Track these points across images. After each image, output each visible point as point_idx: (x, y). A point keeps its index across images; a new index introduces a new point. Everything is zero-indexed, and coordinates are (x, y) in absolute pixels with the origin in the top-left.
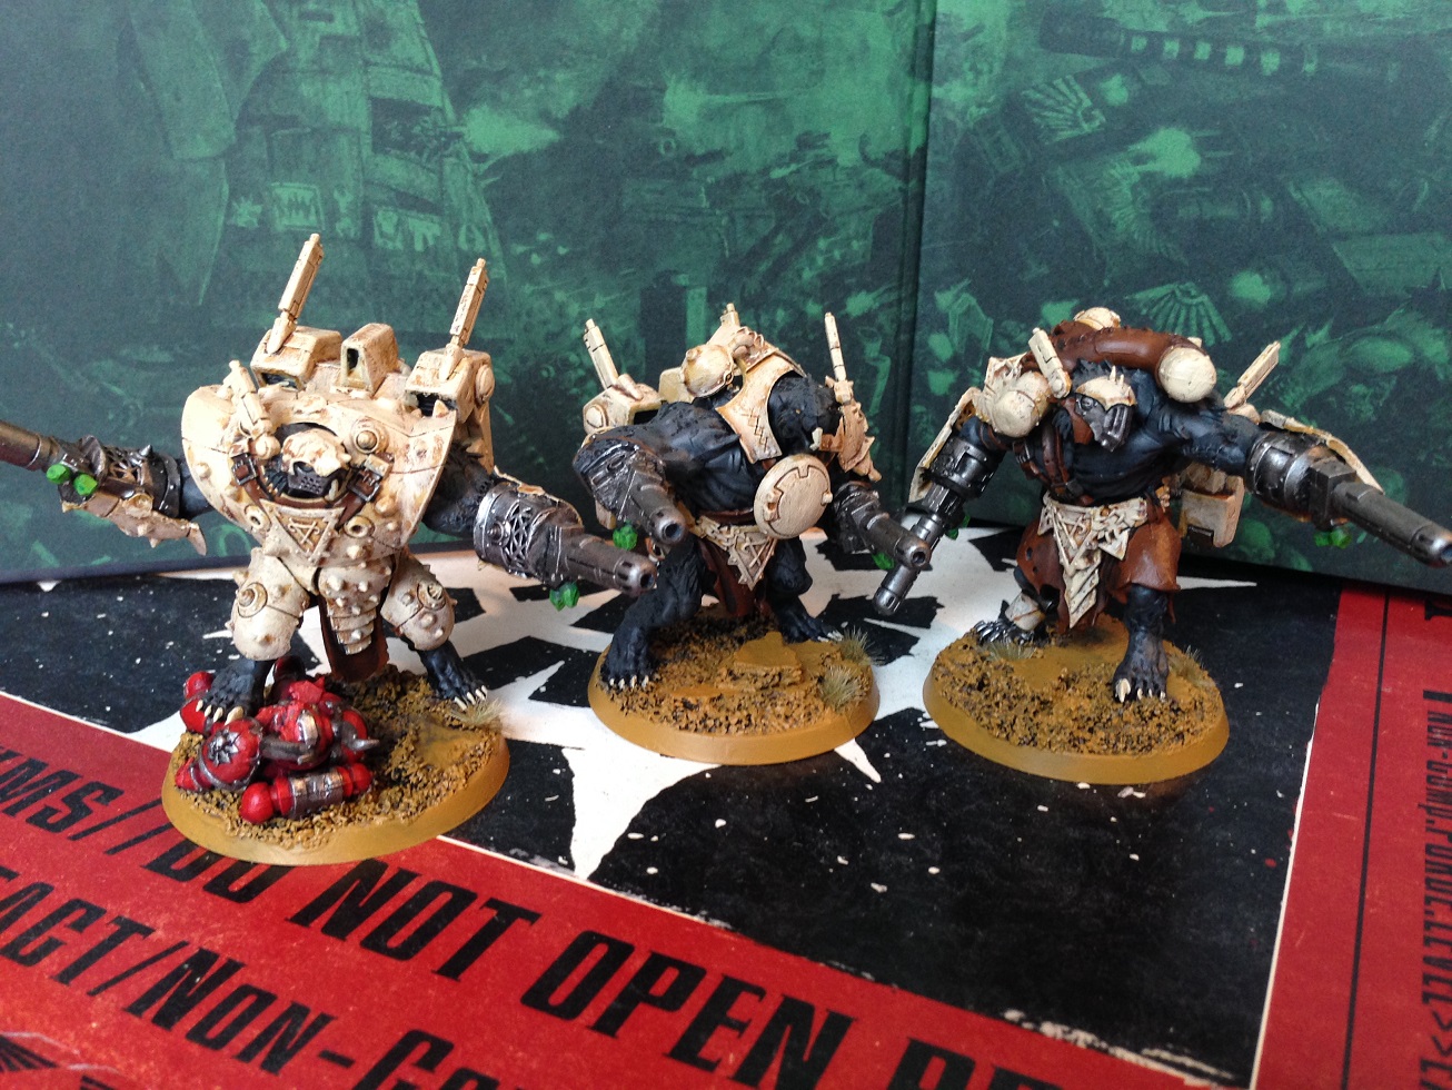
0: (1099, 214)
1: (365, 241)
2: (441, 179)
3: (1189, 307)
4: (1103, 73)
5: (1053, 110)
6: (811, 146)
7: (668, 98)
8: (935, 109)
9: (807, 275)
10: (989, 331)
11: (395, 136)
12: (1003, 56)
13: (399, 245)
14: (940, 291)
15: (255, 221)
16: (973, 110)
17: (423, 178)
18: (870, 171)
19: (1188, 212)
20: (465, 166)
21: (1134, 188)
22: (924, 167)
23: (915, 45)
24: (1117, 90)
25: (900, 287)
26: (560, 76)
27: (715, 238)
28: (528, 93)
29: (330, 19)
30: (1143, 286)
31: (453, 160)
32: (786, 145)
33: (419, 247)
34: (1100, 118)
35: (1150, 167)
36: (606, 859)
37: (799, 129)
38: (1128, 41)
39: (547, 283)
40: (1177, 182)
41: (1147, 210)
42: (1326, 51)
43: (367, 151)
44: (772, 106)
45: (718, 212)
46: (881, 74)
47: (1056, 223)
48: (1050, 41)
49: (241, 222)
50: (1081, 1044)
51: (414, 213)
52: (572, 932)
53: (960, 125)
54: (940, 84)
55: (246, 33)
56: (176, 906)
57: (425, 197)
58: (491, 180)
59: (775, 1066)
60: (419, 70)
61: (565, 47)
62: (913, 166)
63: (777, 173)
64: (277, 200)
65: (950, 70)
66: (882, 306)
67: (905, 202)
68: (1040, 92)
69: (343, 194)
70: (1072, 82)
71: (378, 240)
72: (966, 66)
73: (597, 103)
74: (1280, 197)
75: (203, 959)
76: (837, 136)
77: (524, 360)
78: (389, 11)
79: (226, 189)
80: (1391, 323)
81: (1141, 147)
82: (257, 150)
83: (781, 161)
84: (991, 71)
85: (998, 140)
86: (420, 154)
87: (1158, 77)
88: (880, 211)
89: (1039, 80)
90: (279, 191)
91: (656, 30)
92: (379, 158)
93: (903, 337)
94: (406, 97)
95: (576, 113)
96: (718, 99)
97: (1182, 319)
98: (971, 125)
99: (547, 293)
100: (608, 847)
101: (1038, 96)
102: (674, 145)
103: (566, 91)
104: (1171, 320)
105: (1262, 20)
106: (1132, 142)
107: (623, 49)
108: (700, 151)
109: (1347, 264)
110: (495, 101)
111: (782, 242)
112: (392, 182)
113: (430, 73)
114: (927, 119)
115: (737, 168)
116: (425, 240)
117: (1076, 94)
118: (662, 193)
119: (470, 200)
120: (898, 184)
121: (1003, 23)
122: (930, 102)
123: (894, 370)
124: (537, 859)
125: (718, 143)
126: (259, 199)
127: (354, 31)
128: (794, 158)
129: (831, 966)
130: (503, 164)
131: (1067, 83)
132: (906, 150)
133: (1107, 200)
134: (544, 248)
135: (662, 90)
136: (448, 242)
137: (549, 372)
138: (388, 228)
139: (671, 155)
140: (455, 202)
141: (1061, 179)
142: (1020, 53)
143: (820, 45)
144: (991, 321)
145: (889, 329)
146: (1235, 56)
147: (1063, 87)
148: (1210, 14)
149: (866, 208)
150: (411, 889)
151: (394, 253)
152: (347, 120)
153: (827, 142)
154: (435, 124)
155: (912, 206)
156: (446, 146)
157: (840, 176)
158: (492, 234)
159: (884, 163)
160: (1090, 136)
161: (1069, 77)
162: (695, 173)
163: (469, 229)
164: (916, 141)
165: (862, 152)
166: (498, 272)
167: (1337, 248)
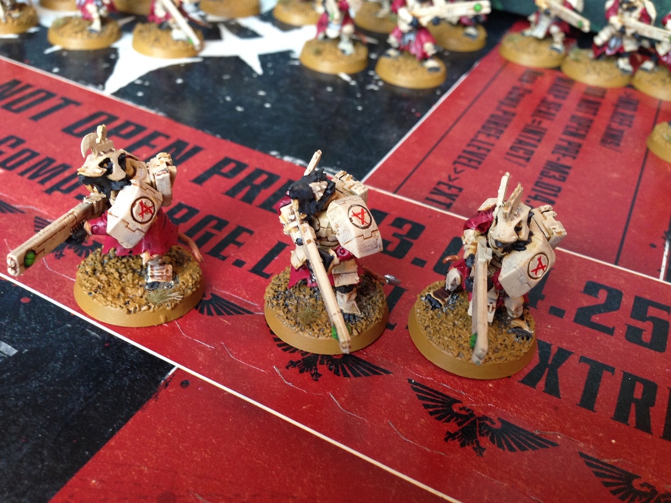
36: (122, 89)
52: (94, 110)
100: (124, 85)
124: (89, 86)
150: (29, 91)
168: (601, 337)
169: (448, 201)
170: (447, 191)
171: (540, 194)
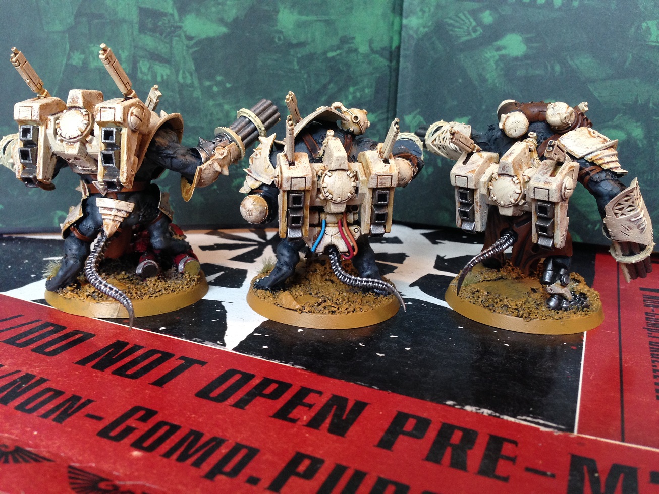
0: (480, 75)
1: (133, 75)
2: (171, 46)
4: (482, 10)
5: (459, 28)
6: (347, 43)
7: (280, 15)
8: (404, 29)
11: (150, 26)
12: (435, 4)
13: (150, 77)
14: (406, 115)
15: (81, 62)
16: (422, 29)
17: (163, 46)
18: (373, 56)
19: (521, 72)
20: (182, 42)
21: (496, 62)
22: (398, 56)
24: (487, 17)
25: (388, 112)
26: (229, 2)
27: (301, 84)
28: (214, 9)
31: (176, 38)
32: (335, 41)
33: (159, 79)
34: (480, 30)
35: (503, 52)
36: (241, 343)
37: (340, 35)
39: (220, 100)
40: (516, 59)
41: (502, 72)
43: (136, 32)
44: (328, 23)
45: (303, 71)
46: (379, 11)
47: (460, 80)
49: (74, 63)
50: (485, 414)
51: (157, 63)
52: (222, 370)
53: (415, 36)
54: (406, 18)
56: (16, 357)
57: (163, 55)
58: (195, 50)
59: (328, 421)
62: (394, 55)
63: (330, 55)
64: (91, 52)
65: (411, 12)
66: (379, 121)
67: (390, 72)
68: (452, 19)
69: (123, 52)
70: (467, 15)
71: (140, 75)
72: (418, 9)
73: (246, 15)
74: (564, 63)
75: (28, 377)
76: (359, 39)
79: (68, 47)
80: (616, 121)
81: (499, 43)
82: (84, 29)
83: (332, 49)
84: (430, 11)
85: (433, 43)
86: (161, 34)
87: (506, 10)
88: (378, 75)
89: (452, 14)
90: (93, 49)
92: (142, 36)
94: (155, 8)
95: (236, 20)
96: (304, 18)
98: (420, 36)
99: (220, 105)
100: (243, 338)
101: (451, 21)
102: (282, 38)
103: (232, 10)
106: (495, 41)
108: (294, 42)
109: (596, 94)
110: (198, 12)
111: (332, 88)
112: (147, 48)
114: (400, 34)
115: (312, 51)
116: (162, 76)
117: (468, 19)
118: (276, 60)
119: (184, 58)
120: (386, 63)
122: (401, 26)
124: (206, 342)
125: (302, 38)
126: (83, 52)
128: (338, 48)
129: (357, 384)
130: (200, 42)
131: (464, 14)
132: (391, 47)
133: (483, 69)
135: (277, 12)
136: (173, 78)
138: (145, 69)
139: (280, 43)
140: (177, 59)
141: (462, 60)
142: (443, 2)
147: (463, 17)
149: (372, 74)
150: (140, 352)
151: (147, 81)
152: (127, 17)
153: (354, 41)
154: (169, 21)
155: (393, 73)
156: (174, 32)
157: (360, 57)
158: (195, 75)
159: (381, 52)
160: (476, 39)
161: (465, 12)
162: (292, 52)
163: (184, 72)
164: (395, 44)
165: (370, 47)
166: (197, 93)
167: (591, 87)
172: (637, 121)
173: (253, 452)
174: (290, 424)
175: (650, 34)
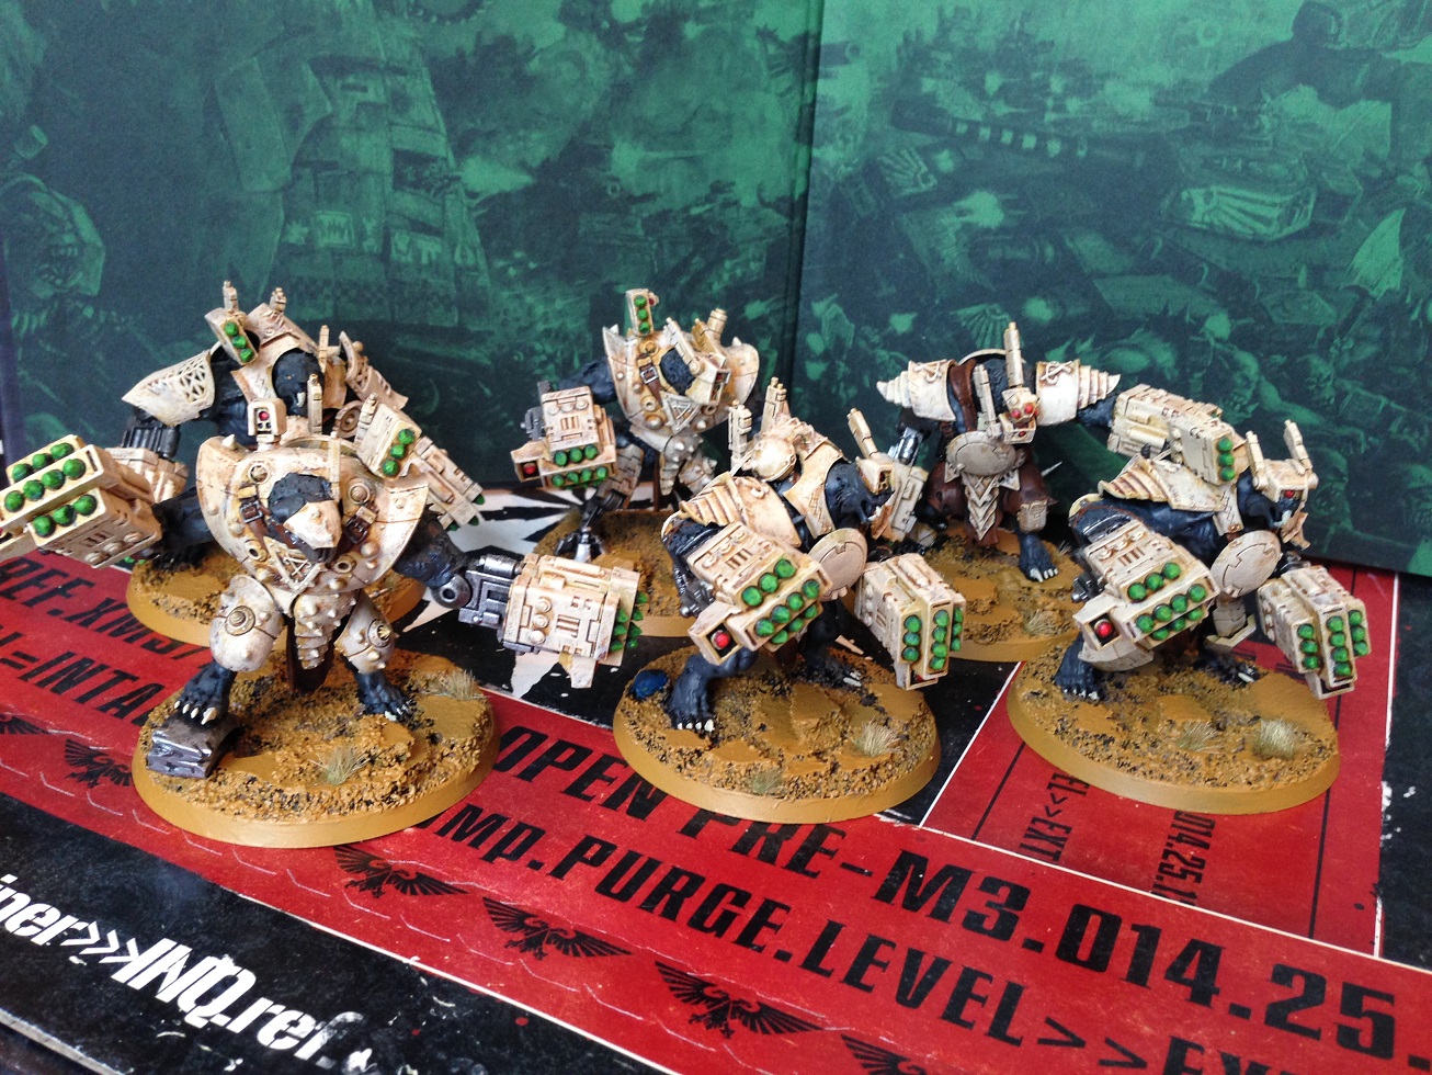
0: (932, 251)
1: (384, 256)
2: (444, 209)
3: (995, 322)
4: (937, 148)
5: (900, 172)
6: (722, 191)
7: (615, 153)
8: (814, 164)
9: (716, 287)
10: (852, 334)
11: (410, 178)
12: (864, 130)
13: (409, 259)
14: (817, 301)
15: (303, 239)
16: (842, 167)
17: (431, 209)
18: (765, 211)
19: (995, 253)
20: (461, 201)
21: (957, 233)
22: (805, 207)
23: (800, 118)
24: (945, 161)
25: (785, 298)
26: (535, 136)
27: (647, 258)
28: (510, 147)
29: (365, 90)
30: (964, 305)
31: (452, 196)
32: (703, 190)
33: (424, 260)
34: (933, 181)
35: (967, 219)
36: (534, 687)
37: (711, 180)
38: (954, 127)
39: (520, 289)
40: (988, 231)
41: (967, 250)
42: (1095, 141)
43: (389, 189)
44: (692, 161)
45: (650, 239)
46: (774, 140)
47: (901, 256)
48: (899, 121)
49: (292, 240)
51: (422, 235)
52: (508, 726)
53: (832, 179)
54: (818, 147)
55: (301, 99)
57: (431, 224)
58: (481, 212)
60: (429, 129)
61: (538, 114)
62: (797, 208)
63: (695, 211)
64: (320, 223)
65: (826, 137)
66: (772, 312)
67: (791, 233)
68: (892, 159)
69: (369, 220)
70: (914, 154)
71: (394, 255)
72: (838, 135)
73: (562, 154)
74: (1059, 245)
76: (741, 186)
77: (500, 347)
78: (409, 85)
79: (282, 215)
80: (1135, 338)
81: (964, 204)
82: (307, 186)
83: (698, 202)
85: (859, 192)
86: (428, 190)
87: (974, 153)
88: (771, 240)
89: (890, 149)
90: (321, 217)
91: (608, 103)
92: (398, 194)
93: (788, 336)
94: (420, 150)
95: (546, 164)
96: (653, 155)
97: (991, 329)
98: (840, 179)
99: (519, 297)
100: (538, 679)
101: (887, 161)
102: (618, 188)
103: (540, 147)
104: (983, 331)
105: (1050, 117)
106: (956, 200)
107: (583, 116)
108: (638, 193)
109: (1106, 296)
110: (486, 153)
111: (697, 262)
112: (407, 213)
113: (438, 132)
114: (808, 174)
115: (666, 207)
116: (429, 255)
117: (917, 162)
118: (608, 224)
119: (463, 224)
120: (785, 221)
121: (865, 106)
122: (810, 161)
123: (780, 359)
125: (651, 188)
126: (307, 223)
127: (382, 99)
128: (708, 200)
130: (489, 200)
131: (910, 153)
132: (792, 196)
133: (938, 241)
134: (519, 263)
135: (610, 147)
136: (447, 258)
137: (519, 357)
138: (402, 246)
139: (615, 196)
140: (453, 228)
141: (905, 224)
142: (876, 128)
143: (729, 118)
144: (853, 326)
145: (777, 329)
146: (1029, 142)
147: (907, 156)
148: (1013, 110)
149: (761, 239)
151: (407, 265)
152: (374, 165)
153: (733, 188)
154: (440, 169)
155: (796, 238)
156: (448, 185)
157: (743, 214)
158: (480, 252)
159: (776, 206)
160: (926, 193)
161: (912, 149)
162: (634, 209)
163: (463, 248)
164: (800, 189)
165: (759, 196)
166: (484, 280)
167: (1098, 284)
168: (1304, 1043)
169: (1055, 849)
170: (1048, 832)
171: (1185, 832)
172: (1166, 341)
173: (537, 834)
174: (584, 802)
175: (1193, 209)
